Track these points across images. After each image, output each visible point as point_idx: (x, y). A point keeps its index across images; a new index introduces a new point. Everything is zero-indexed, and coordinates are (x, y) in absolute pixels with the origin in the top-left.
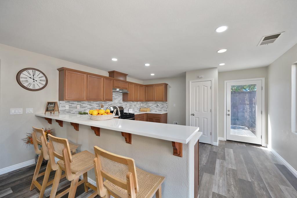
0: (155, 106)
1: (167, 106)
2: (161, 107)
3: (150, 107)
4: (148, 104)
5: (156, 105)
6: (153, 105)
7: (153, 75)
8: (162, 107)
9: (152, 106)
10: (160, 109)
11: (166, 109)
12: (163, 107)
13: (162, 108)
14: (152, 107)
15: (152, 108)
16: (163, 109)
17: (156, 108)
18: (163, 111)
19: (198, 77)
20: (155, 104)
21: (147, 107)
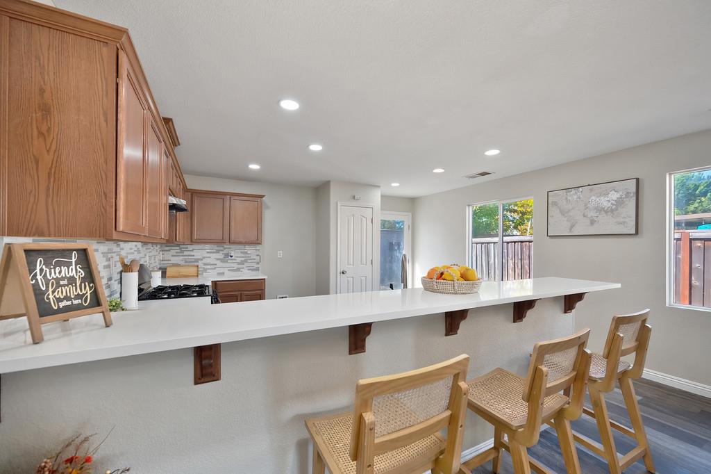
0: (217, 259)
1: (259, 257)
2: (239, 260)
3: (197, 260)
4: (185, 253)
5: (220, 255)
6: (208, 255)
7: (254, 167)
8: (243, 259)
9: (204, 258)
10: (236, 266)
11: (256, 266)
12: (246, 261)
13: (242, 263)
14: (205, 261)
15: (205, 264)
16: (246, 264)
17: (219, 263)
18: (245, 271)
19: (354, 197)
20: (218, 252)
21: (183, 263)
